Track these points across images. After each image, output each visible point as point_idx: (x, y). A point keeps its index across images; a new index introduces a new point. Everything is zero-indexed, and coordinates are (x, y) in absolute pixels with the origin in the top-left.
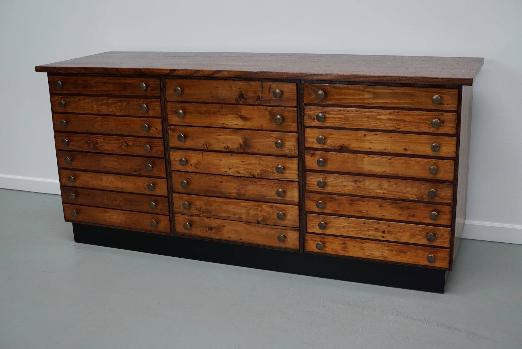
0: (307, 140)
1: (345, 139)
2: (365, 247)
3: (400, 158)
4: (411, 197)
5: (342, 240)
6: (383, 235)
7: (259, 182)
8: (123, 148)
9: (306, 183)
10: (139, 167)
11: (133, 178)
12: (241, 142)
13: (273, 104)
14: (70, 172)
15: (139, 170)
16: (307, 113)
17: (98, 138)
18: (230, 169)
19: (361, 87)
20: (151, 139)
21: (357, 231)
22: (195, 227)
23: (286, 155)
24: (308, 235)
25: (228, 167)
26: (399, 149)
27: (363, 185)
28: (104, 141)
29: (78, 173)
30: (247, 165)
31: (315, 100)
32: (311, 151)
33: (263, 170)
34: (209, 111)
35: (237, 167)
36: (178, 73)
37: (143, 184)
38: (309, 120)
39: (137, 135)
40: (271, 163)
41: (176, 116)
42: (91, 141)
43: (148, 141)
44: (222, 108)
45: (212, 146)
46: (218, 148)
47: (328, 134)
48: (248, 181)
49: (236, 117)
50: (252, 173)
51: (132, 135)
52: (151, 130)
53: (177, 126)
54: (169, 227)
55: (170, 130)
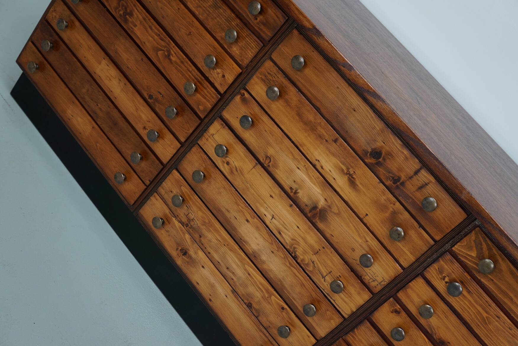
0: (407, 291)
1: (458, 340)
7: (296, 269)
8: (159, 54)
9: (352, 330)
10: (160, 97)
11: (141, 101)
12: (320, 207)
13: (409, 208)
14: (68, 13)
15: (157, 100)
16: (442, 262)
17: (137, 9)
18: (273, 217)
20: (205, 81)
22: (167, 231)
23: (361, 277)
25: (273, 214)
28: (143, 21)
29: (77, 23)
30: (300, 236)
31: (470, 262)
32: (399, 306)
33: (313, 262)
34: (315, 127)
35: (285, 226)
36: (320, 41)
37: (148, 122)
38: (436, 274)
39: (192, 57)
40: (332, 266)
41: (265, 89)
42: (125, 4)
43: (200, 79)
44: (335, 141)
45: (276, 171)
46: (283, 180)
47: (442, 312)
48: (281, 254)
49: (343, 170)
50: (296, 251)
51: (186, 51)
52: (215, 71)
53: (254, 100)
54: (135, 199)
55: (240, 95)
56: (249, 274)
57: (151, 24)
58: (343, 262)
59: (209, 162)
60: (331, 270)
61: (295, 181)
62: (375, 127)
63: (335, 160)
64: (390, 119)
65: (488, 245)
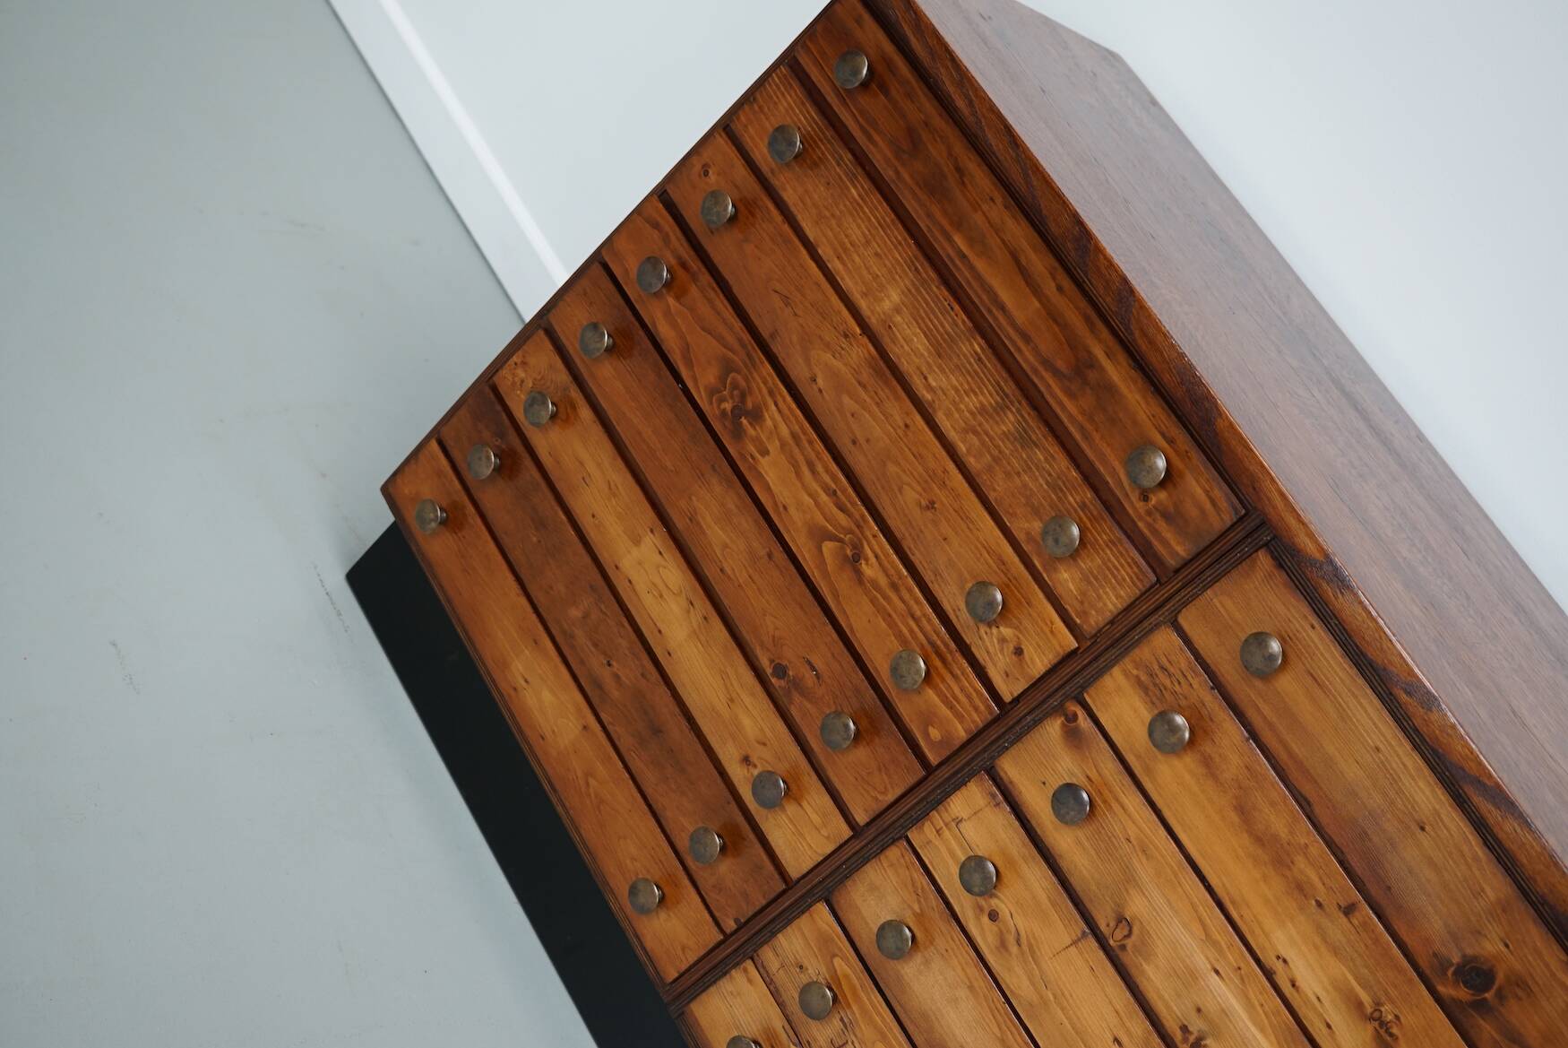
8: (824, 549)
10: (809, 677)
11: (749, 677)
14: (563, 376)
15: (797, 684)
17: (776, 405)
20: (958, 656)
28: (791, 441)
29: (585, 413)
34: (1288, 855)
36: (1341, 603)
37: (758, 742)
39: (928, 577)
41: (1147, 716)
42: (743, 384)
43: (942, 647)
44: (1348, 910)
45: (1145, 966)
46: (1161, 997)
49: (1359, 1005)
51: (910, 555)
52: (994, 630)
53: (1103, 740)
54: (684, 967)
55: (1063, 719)
57: (813, 456)
59: (934, 900)
61: (1199, 1010)
62: (1483, 890)
63: (1340, 970)
64: (1538, 879)
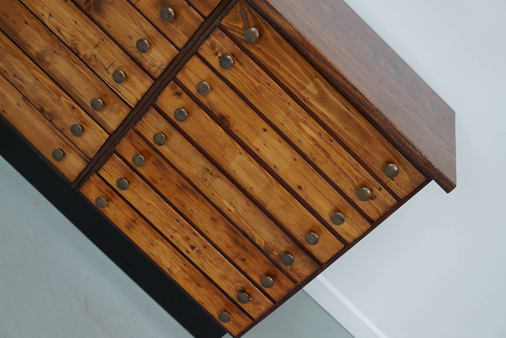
0: (184, 71)
1: (236, 112)
2: (157, 245)
3: (284, 191)
4: (259, 240)
5: (134, 216)
6: (189, 249)
7: (80, 66)
9: (140, 119)
16: (213, 38)
18: (50, 15)
19: (312, 71)
21: (162, 221)
23: (141, 64)
24: (96, 177)
25: (50, 12)
26: (293, 180)
27: (213, 181)
30: (79, 31)
31: (238, 34)
32: (179, 88)
33: (95, 56)
35: (63, 22)
38: (209, 50)
40: (113, 57)
47: (219, 87)
48: (64, 52)
50: (77, 47)
56: (37, 79)
58: (123, 52)
60: (113, 62)
65: (252, 15)
